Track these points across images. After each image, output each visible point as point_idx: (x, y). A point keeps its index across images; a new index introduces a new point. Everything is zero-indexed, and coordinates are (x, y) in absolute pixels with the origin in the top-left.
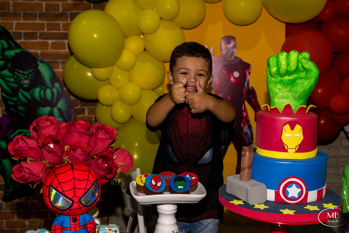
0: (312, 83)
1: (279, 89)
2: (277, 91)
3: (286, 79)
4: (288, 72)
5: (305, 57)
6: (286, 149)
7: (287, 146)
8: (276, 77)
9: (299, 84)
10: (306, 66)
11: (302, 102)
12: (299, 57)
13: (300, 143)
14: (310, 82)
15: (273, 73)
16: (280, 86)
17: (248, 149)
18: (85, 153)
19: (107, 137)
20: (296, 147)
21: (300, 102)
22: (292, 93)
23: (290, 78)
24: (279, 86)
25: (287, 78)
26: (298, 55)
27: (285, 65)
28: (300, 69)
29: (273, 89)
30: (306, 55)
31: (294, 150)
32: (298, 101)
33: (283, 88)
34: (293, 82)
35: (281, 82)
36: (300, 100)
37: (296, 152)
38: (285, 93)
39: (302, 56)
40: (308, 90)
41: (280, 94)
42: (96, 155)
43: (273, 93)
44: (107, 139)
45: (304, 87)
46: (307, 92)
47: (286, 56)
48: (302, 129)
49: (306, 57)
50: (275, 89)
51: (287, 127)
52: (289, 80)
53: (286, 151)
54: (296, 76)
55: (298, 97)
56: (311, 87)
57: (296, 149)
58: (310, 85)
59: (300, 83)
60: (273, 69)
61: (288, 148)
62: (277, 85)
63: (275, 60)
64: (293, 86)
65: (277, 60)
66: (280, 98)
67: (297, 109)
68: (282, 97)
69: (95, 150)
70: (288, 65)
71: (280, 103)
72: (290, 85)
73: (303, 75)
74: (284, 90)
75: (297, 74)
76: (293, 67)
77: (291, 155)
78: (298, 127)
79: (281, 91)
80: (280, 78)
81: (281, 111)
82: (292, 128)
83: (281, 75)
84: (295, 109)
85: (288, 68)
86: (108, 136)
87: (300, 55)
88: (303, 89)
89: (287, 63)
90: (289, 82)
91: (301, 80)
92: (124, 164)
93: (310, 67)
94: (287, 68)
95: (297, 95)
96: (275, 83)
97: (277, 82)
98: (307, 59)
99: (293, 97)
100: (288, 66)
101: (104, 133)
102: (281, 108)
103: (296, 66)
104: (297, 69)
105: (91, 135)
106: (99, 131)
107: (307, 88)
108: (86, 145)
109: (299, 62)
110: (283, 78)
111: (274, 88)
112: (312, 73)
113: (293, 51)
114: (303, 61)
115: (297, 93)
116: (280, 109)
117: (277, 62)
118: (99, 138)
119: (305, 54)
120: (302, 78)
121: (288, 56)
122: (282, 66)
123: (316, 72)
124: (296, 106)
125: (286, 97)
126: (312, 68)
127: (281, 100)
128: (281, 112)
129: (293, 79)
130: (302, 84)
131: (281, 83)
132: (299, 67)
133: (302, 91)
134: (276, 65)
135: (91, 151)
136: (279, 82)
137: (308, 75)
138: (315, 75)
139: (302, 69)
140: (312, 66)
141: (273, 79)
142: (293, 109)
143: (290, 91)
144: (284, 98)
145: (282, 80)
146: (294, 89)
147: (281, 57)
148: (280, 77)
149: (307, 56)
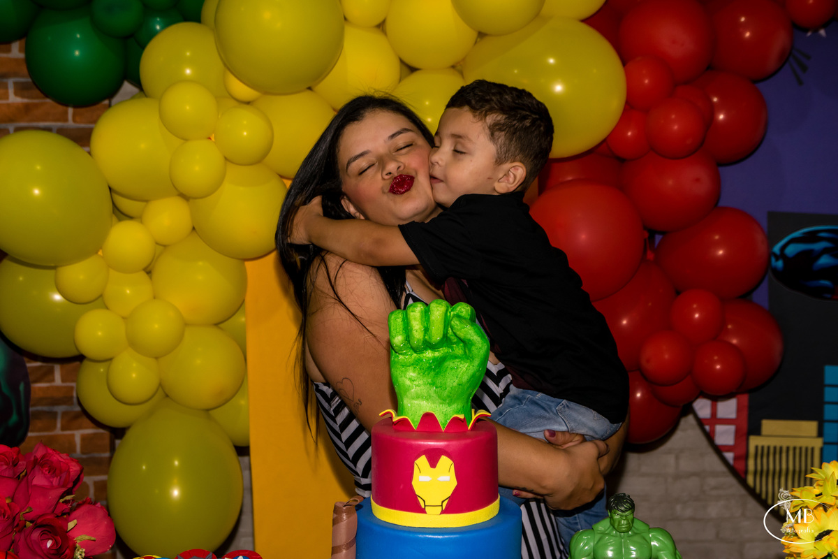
0: (475, 368)
1: (412, 380)
2: (408, 382)
3: (428, 356)
4: (429, 345)
5: (460, 314)
6: (423, 507)
7: (424, 501)
8: (405, 354)
9: (449, 371)
10: (461, 334)
11: (459, 407)
12: (449, 314)
13: (450, 495)
14: (471, 367)
15: (397, 346)
16: (414, 372)
17: (344, 508)
18: (4, 517)
19: (52, 482)
20: (443, 502)
21: (453, 406)
22: (437, 387)
23: (437, 354)
24: (411, 373)
25: (430, 354)
26: (447, 310)
27: (419, 331)
28: (450, 340)
29: (400, 379)
30: (464, 309)
31: (439, 509)
32: (449, 404)
33: (419, 376)
34: (439, 364)
35: (416, 363)
36: (454, 403)
37: (443, 512)
38: (422, 387)
39: (455, 313)
40: (468, 382)
41: (413, 390)
42: (31, 522)
43: (399, 386)
44: (52, 487)
45: (459, 376)
46: (466, 387)
47: (422, 312)
48: (453, 465)
49: (463, 315)
50: (403, 378)
51: (422, 462)
52: (435, 359)
53: (423, 511)
54: (446, 351)
55: (449, 397)
56: (473, 376)
57: (442, 506)
58: (471, 372)
59: (452, 369)
60: (396, 338)
61: (425, 506)
62: (407, 371)
63: (399, 320)
64: (437, 374)
65: (403, 320)
66: (413, 399)
67: (448, 421)
68: (418, 397)
69: (27, 510)
70: (426, 330)
71: (414, 408)
72: (434, 370)
73: (458, 350)
74: (421, 382)
75: (448, 347)
76: (436, 334)
77: (433, 519)
78: (445, 463)
79: (415, 383)
80: (415, 355)
81: (415, 426)
82: (433, 464)
83: (416, 350)
84: (443, 421)
85: (426, 337)
86: (55, 481)
87: (450, 310)
88: (456, 381)
89: (424, 327)
90: (432, 365)
91: (454, 361)
92: (93, 538)
93: (468, 337)
94: (424, 336)
95: (446, 393)
96: (403, 366)
97: (408, 364)
98: (465, 319)
99: (439, 397)
100: (425, 333)
101: (47, 472)
102: (415, 420)
103: (442, 333)
104: (445, 339)
105: (21, 475)
106: (37, 468)
107: (465, 378)
108: (8, 501)
109: (448, 324)
110: (421, 356)
111: (401, 377)
112: (473, 348)
113: (437, 303)
114: (455, 322)
115: (446, 389)
116: (413, 420)
117: (404, 323)
118: (35, 485)
119: (460, 307)
120: (456, 357)
121: (425, 313)
122: (414, 332)
123: (480, 346)
124: (444, 414)
125: (426, 395)
126: (472, 338)
127: (416, 402)
128: (415, 428)
129: (441, 358)
130: (454, 371)
131: (417, 365)
132: (448, 335)
133: (455, 384)
134: (401, 329)
135: (19, 513)
136: (413, 364)
137: (467, 351)
138: (479, 352)
139: (455, 340)
140: (473, 334)
141: (401, 357)
142: (439, 422)
143: (433, 384)
144: (422, 398)
145: (419, 360)
146: (439, 381)
147: (412, 314)
148: (416, 352)
149: (464, 312)
